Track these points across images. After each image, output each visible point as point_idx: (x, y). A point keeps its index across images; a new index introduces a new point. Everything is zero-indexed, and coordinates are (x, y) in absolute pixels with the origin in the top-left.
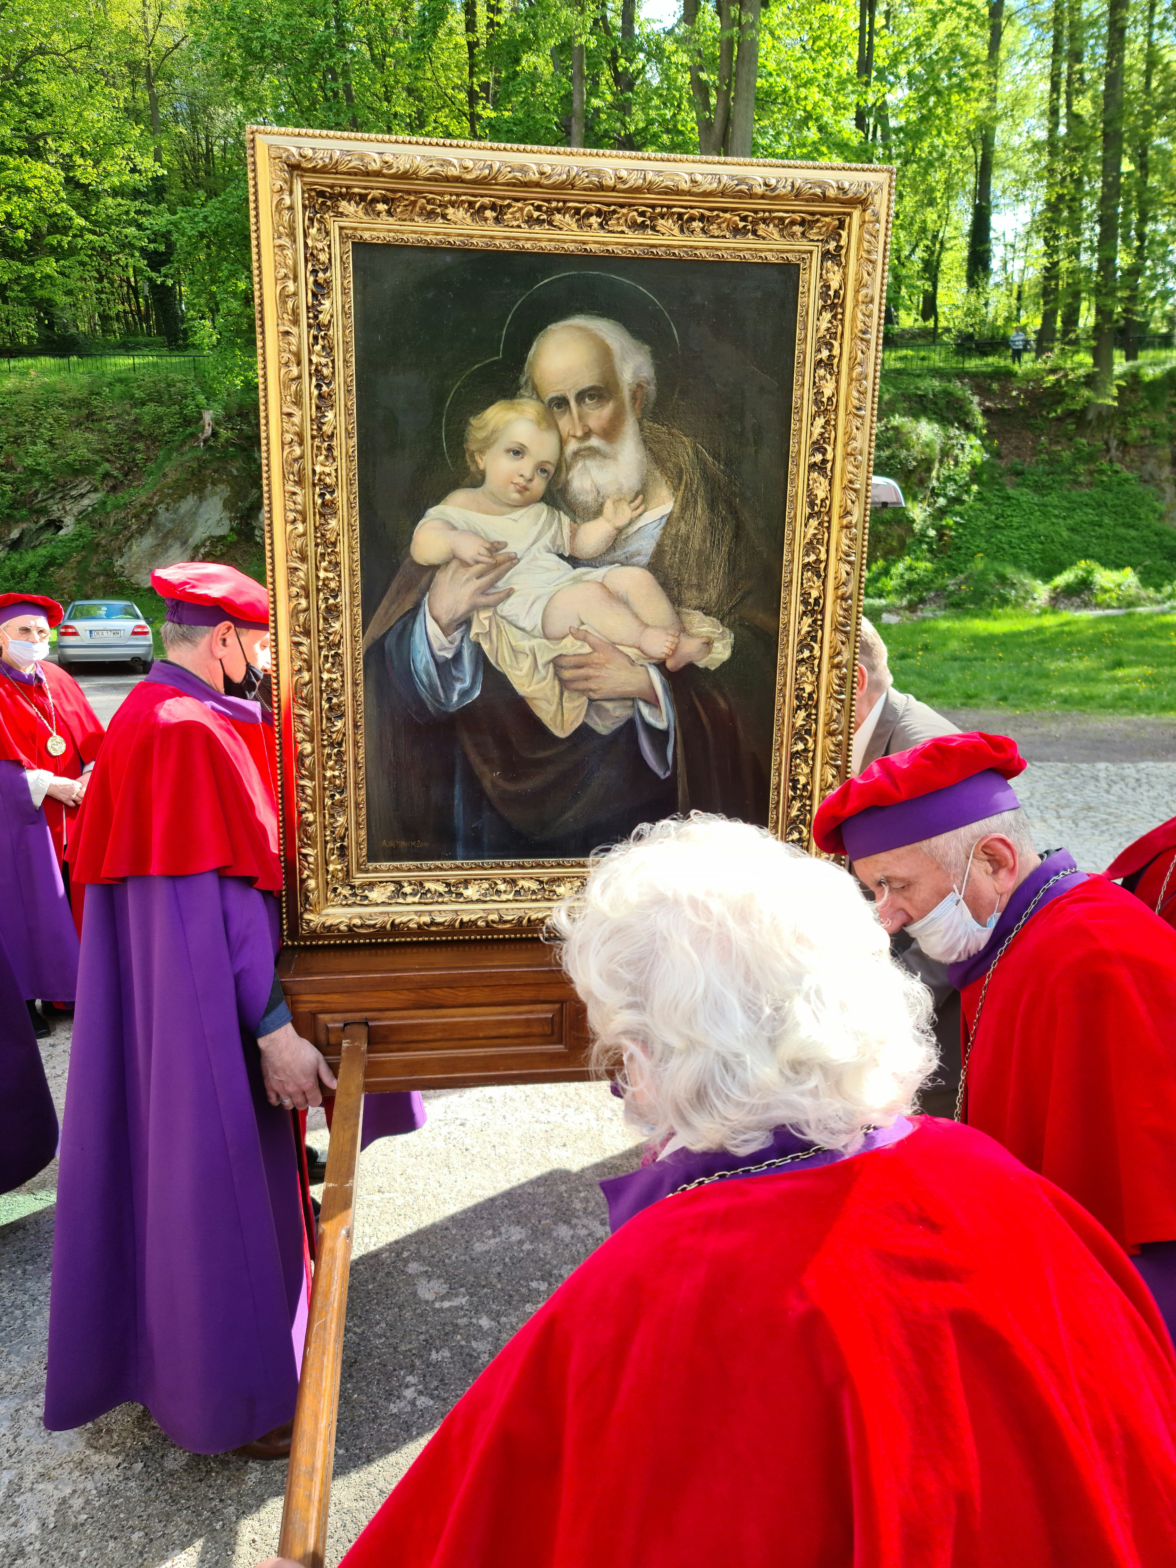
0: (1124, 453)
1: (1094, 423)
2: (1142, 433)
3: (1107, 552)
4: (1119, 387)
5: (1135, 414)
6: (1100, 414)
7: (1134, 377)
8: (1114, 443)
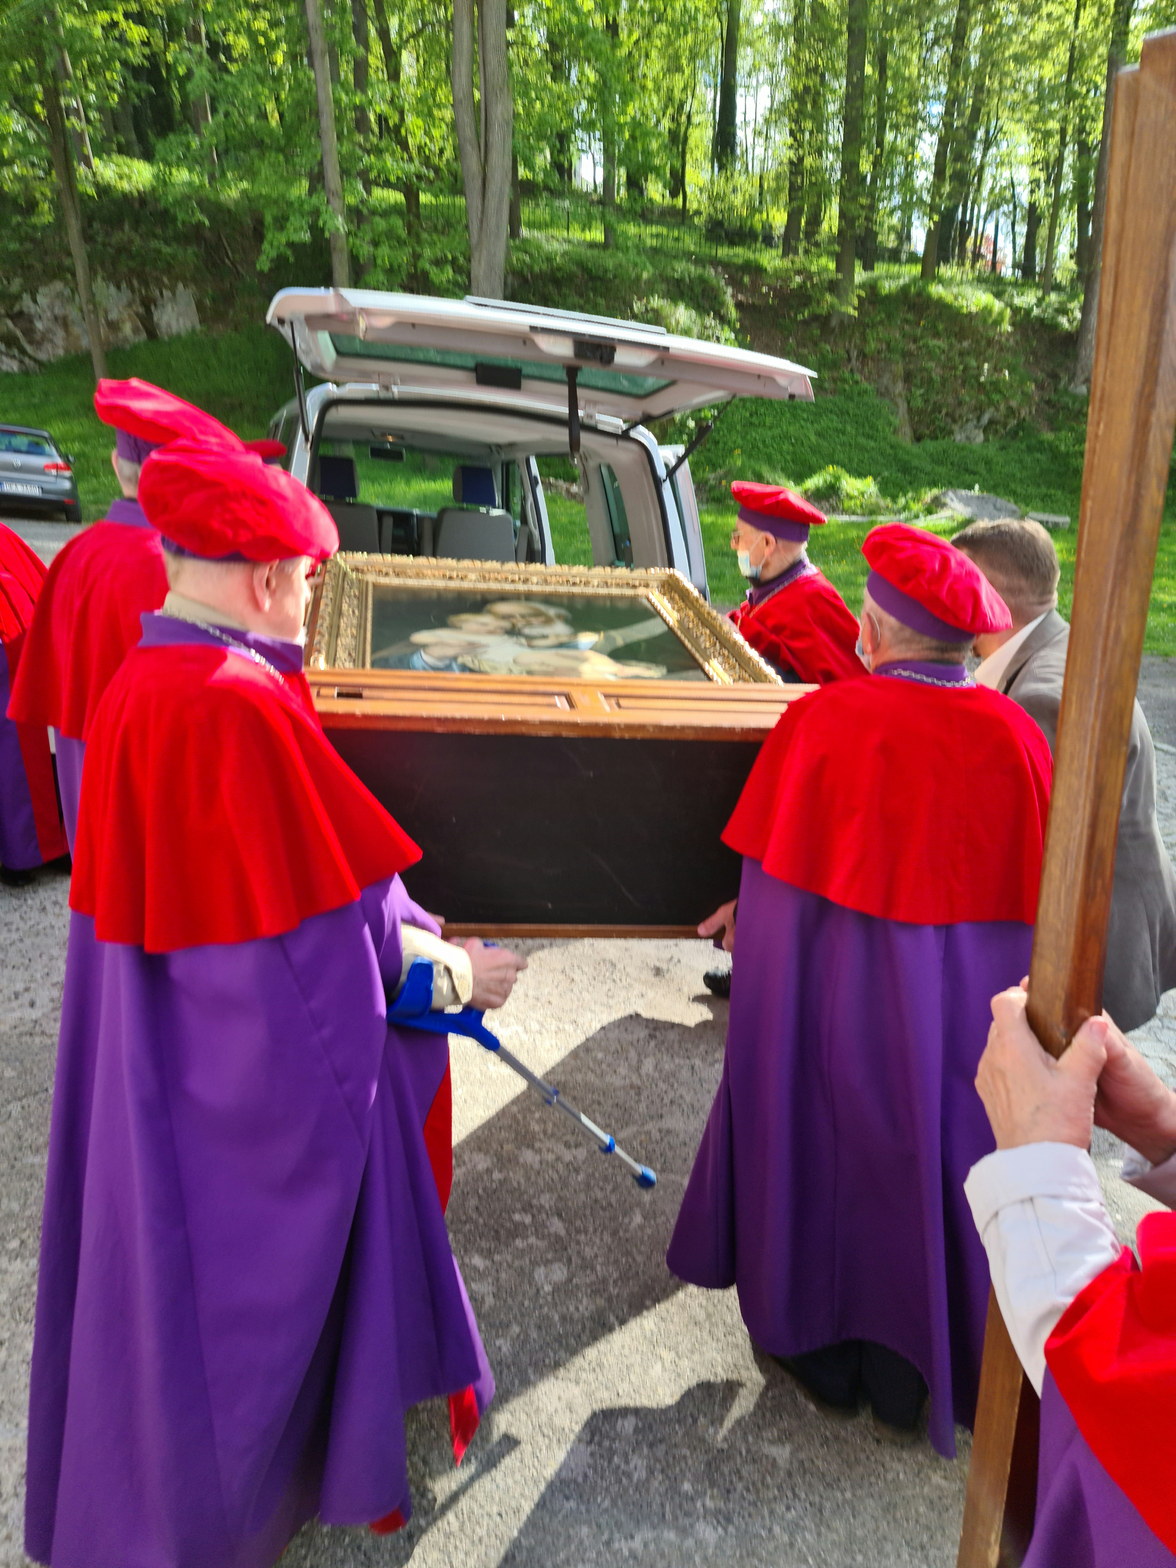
0: (864, 364)
1: (837, 330)
2: (879, 346)
3: (850, 460)
4: (859, 297)
5: (874, 326)
6: (842, 322)
7: (872, 287)
8: (854, 354)
